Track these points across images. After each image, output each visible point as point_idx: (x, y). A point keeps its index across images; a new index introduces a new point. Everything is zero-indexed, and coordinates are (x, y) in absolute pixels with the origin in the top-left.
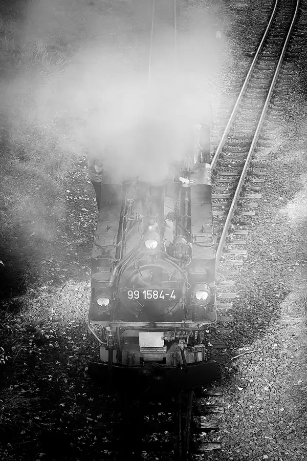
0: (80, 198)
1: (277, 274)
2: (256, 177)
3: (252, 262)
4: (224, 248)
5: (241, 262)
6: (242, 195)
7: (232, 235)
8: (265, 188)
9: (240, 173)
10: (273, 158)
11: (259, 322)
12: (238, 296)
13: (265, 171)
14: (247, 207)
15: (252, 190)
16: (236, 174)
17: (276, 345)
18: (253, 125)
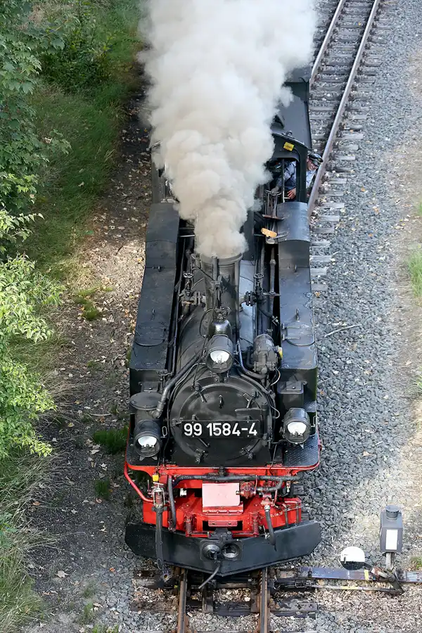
0: (139, 139)
1: (381, 232)
2: (356, 113)
3: (351, 218)
4: (317, 201)
5: (337, 218)
6: (339, 135)
7: (326, 184)
8: (367, 127)
9: (337, 108)
10: (377, 89)
11: (359, 292)
12: (333, 260)
13: (368, 105)
14: (344, 149)
15: (351, 129)
16: (331, 109)
17: (379, 319)
18: (353, 48)
